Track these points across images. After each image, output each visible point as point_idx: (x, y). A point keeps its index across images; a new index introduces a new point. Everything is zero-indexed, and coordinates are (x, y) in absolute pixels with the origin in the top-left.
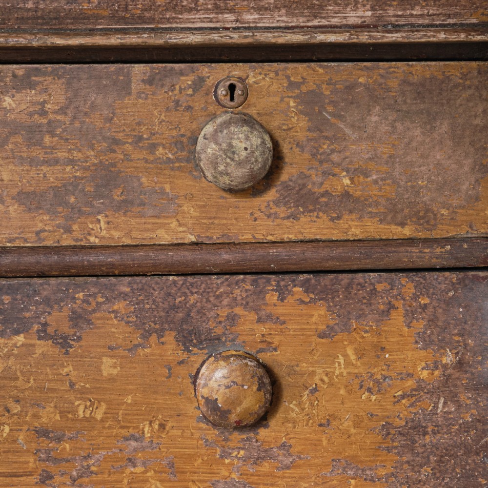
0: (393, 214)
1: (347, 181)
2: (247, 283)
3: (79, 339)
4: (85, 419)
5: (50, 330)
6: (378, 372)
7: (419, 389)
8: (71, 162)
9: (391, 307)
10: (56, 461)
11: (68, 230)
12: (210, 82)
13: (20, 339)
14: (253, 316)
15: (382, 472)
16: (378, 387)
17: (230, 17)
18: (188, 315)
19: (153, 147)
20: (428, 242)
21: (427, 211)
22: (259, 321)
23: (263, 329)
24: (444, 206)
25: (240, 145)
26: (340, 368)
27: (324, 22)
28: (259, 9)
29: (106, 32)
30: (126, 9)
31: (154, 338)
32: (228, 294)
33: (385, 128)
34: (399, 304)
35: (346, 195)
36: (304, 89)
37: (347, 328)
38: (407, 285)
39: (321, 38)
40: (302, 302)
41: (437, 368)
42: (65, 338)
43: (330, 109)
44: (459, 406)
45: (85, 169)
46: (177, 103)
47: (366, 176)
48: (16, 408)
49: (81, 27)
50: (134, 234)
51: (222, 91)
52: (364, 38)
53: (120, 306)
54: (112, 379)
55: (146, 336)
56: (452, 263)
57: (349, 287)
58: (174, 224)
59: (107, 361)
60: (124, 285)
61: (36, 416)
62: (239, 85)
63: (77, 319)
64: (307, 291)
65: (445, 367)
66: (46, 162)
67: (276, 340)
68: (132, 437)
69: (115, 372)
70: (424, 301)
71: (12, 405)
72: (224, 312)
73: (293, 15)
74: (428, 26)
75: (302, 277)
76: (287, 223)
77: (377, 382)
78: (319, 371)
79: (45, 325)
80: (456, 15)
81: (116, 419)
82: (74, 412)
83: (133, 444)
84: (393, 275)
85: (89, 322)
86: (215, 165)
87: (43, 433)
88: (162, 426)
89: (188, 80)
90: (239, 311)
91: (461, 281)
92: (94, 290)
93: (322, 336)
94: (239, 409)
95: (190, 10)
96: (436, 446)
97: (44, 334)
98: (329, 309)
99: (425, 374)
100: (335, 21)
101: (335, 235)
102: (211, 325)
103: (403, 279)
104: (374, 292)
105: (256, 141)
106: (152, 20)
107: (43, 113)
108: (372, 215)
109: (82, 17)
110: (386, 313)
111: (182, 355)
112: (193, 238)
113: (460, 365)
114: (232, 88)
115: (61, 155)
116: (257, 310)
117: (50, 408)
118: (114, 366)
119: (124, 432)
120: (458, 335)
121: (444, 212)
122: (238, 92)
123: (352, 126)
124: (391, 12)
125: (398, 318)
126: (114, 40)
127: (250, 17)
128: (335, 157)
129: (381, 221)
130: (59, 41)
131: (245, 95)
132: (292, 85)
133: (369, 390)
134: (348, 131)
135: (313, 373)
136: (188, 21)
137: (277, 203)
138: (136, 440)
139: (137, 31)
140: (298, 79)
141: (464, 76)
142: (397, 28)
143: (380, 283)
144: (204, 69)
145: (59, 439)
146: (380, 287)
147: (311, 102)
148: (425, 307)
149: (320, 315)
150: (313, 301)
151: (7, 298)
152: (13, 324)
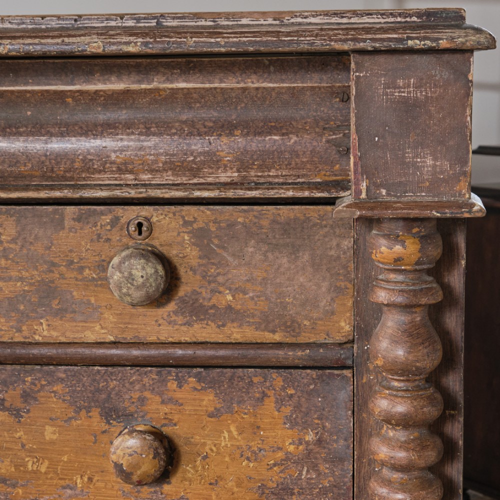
0: (266, 323)
1: (230, 298)
2: (153, 373)
3: (28, 411)
4: (33, 472)
5: (7, 404)
6: (255, 445)
7: (287, 459)
8: (21, 279)
9: (265, 395)
11: (19, 330)
12: (123, 220)
14: (158, 399)
16: (255, 456)
17: (130, 176)
18: (109, 396)
19: (81, 269)
21: (293, 322)
22: (163, 402)
23: (166, 409)
24: (307, 317)
25: (138, 273)
26: (225, 441)
27: (202, 181)
28: (151, 171)
29: (38, 188)
31: (83, 412)
32: (139, 381)
33: (258, 257)
34: (271, 393)
35: (229, 308)
36: (195, 226)
37: (230, 410)
38: (277, 378)
39: (197, 194)
40: (195, 389)
41: (301, 444)
42: (18, 411)
43: (216, 241)
44: (319, 474)
45: (31, 285)
46: (99, 236)
47: (245, 293)
49: (20, 183)
50: (68, 334)
51: (132, 228)
52: (230, 194)
53: (58, 388)
54: (52, 442)
55: (78, 410)
56: (311, 363)
57: (231, 379)
58: (98, 328)
59: (49, 429)
60: (61, 372)
62: (145, 223)
63: (27, 396)
64: (199, 381)
65: (308, 443)
66: (2, 279)
67: (176, 418)
68: (68, 487)
69: (55, 437)
70: (291, 391)
72: (136, 395)
73: (177, 175)
74: (283, 184)
75: (195, 370)
76: (184, 328)
77: (254, 452)
78: (209, 442)
79: (3, 400)
80: (303, 176)
81: (56, 473)
82: (25, 466)
83: (69, 491)
84: (266, 370)
85: (35, 399)
87: (2, 480)
88: (90, 479)
89: (107, 219)
90: (147, 394)
91: (319, 377)
92: (39, 375)
93: (211, 415)
94: (139, 472)
95: (100, 172)
97: (2, 407)
98: (216, 395)
99: (292, 448)
100: (210, 180)
101: (221, 338)
102: (127, 404)
103: (274, 374)
104: (251, 383)
105: (150, 270)
106: (72, 179)
108: (249, 324)
109: (21, 176)
110: (261, 400)
111: (105, 426)
112: (112, 339)
113: (320, 442)
114: (140, 225)
115: (14, 274)
116: (161, 394)
117: (7, 462)
118: (54, 433)
119: (62, 483)
120: (318, 418)
121: (307, 323)
122: (144, 228)
123: (233, 255)
124: (253, 173)
125: (270, 404)
126: (43, 195)
127: (145, 177)
128: (220, 279)
129: (257, 329)
130: (3, 195)
131: (151, 230)
132: (186, 223)
133: (248, 459)
134: (230, 259)
135: (204, 444)
136: (99, 179)
137: (175, 313)
138: (71, 489)
140: (191, 219)
141: (321, 218)
142: (258, 186)
143: (256, 376)
144: (119, 210)
145: (14, 486)
146: (256, 380)
147: (201, 236)
148: (291, 396)
149: (209, 400)
150: (203, 389)
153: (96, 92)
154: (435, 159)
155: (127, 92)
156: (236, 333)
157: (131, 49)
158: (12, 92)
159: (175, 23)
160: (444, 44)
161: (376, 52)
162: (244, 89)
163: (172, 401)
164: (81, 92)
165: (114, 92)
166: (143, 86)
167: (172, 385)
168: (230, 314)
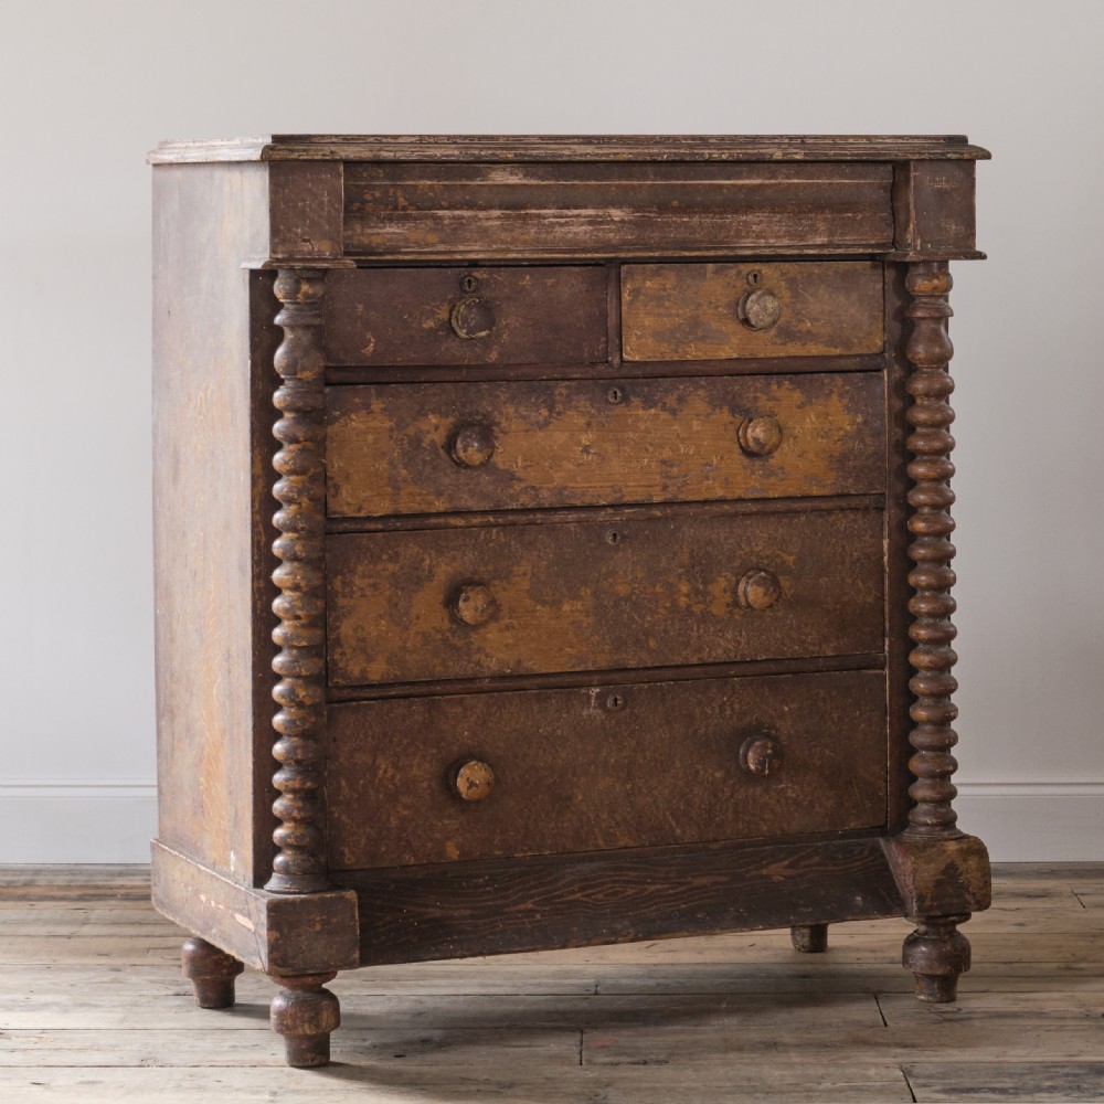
0: (831, 342)
1: (809, 325)
2: (762, 379)
3: (681, 411)
4: (684, 454)
5: (667, 406)
6: (826, 427)
7: (846, 436)
8: (678, 315)
9: (831, 391)
10: (671, 478)
11: (677, 352)
12: (744, 273)
13: (653, 411)
14: (765, 397)
15: (829, 482)
16: (826, 435)
17: (762, 241)
18: (734, 397)
19: (717, 307)
20: (848, 357)
21: (848, 340)
22: (769, 400)
23: (770, 404)
24: (855, 337)
25: (769, 305)
26: (808, 425)
27: (805, 244)
28: (777, 237)
29: (707, 249)
30: (716, 237)
31: (718, 409)
32: (753, 385)
33: (827, 296)
34: (835, 390)
35: (809, 332)
36: (789, 276)
37: (811, 403)
38: (839, 380)
39: (806, 252)
40: (788, 389)
41: (854, 424)
42: (675, 411)
43: (801, 286)
44: (865, 446)
45: (685, 319)
46: (728, 283)
47: (818, 321)
48: (651, 449)
49: (694, 246)
50: (709, 354)
51: (750, 278)
52: (826, 252)
53: (701, 392)
54: (698, 432)
55: (714, 408)
56: (860, 368)
57: (811, 381)
58: (727, 348)
59: (695, 422)
60: (703, 382)
61: (660, 453)
62: (759, 274)
63: (681, 400)
64: (791, 383)
65: (858, 424)
66: (666, 315)
67: (776, 410)
68: (707, 464)
69: (699, 428)
70: (847, 388)
71: (649, 447)
72: (751, 395)
73: (792, 240)
75: (789, 376)
76: (781, 347)
77: (826, 432)
78: (797, 426)
79: (664, 403)
80: (865, 239)
81: (699, 454)
82: (679, 450)
83: (708, 468)
84: (832, 374)
85: (686, 401)
86: (757, 316)
87: (664, 462)
88: (721, 458)
89: (734, 272)
90: (759, 394)
91: (865, 378)
92: (688, 384)
93: (799, 407)
94: (770, 444)
95: (745, 237)
96: (855, 467)
97: (664, 409)
98: (802, 393)
99: (848, 428)
100: (810, 243)
101: (804, 353)
102: (745, 402)
103: (837, 376)
104: (823, 383)
105: (776, 303)
106: (727, 243)
107: (665, 290)
108: (821, 342)
109: (696, 241)
110: (829, 395)
111: (731, 418)
112: (736, 356)
113: (865, 422)
114: (755, 276)
115: (673, 311)
116: (767, 394)
117: (667, 449)
118: (698, 425)
119: (704, 462)
120: (865, 406)
121: (855, 341)
122: (758, 277)
123: (812, 296)
124: (836, 238)
125: (835, 397)
126: (712, 253)
127: (772, 241)
128: (803, 312)
129: (826, 345)
130: (687, 254)
131: (763, 279)
132: (782, 274)
133: (822, 437)
134: (810, 298)
135: (794, 428)
137: (776, 337)
138: (710, 465)
139: (721, 249)
140: (786, 271)
141: (864, 269)
142: (839, 246)
143: (826, 379)
144: (742, 267)
145: (672, 465)
146: (826, 381)
147: (792, 283)
148: (848, 391)
149: (797, 396)
150: (794, 389)
151: (646, 389)
152: (649, 403)
153: (743, 185)
154: (957, 225)
155: (760, 185)
156: (815, 349)
157: (798, 157)
158: (690, 185)
159: (812, 141)
161: (931, 160)
162: (830, 184)
163: (774, 398)
164: (733, 185)
165: (754, 185)
166: (772, 181)
167: (774, 387)
168: (810, 336)
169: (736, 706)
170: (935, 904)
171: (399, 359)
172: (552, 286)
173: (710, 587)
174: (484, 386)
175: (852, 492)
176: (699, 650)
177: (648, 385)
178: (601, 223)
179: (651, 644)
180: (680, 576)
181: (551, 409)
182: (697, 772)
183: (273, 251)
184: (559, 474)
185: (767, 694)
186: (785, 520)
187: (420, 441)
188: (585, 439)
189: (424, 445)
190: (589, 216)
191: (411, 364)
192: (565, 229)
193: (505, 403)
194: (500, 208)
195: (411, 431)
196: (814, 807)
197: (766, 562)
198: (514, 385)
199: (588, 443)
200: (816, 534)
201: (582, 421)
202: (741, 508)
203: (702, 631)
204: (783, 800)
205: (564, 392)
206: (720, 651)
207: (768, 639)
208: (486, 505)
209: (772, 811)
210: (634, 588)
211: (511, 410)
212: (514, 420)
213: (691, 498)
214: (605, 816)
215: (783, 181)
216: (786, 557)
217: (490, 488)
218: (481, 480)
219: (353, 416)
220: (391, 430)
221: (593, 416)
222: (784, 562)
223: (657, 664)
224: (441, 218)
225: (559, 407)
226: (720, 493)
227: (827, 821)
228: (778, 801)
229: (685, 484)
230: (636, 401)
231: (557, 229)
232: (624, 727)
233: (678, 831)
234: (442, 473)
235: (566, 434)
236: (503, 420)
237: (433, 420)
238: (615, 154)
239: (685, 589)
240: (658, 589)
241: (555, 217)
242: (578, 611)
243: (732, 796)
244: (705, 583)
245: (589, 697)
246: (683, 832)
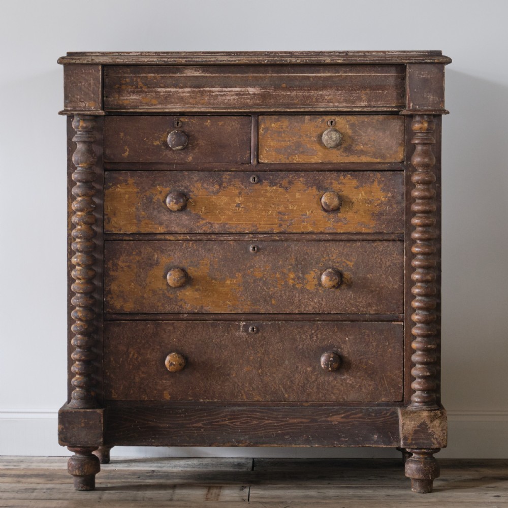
0: (374, 156)
1: (362, 147)
2: (335, 174)
3: (290, 188)
4: (291, 210)
5: (283, 185)
6: (371, 198)
7: (382, 203)
8: (289, 141)
9: (374, 180)
10: (283, 221)
11: (288, 159)
12: (326, 121)
13: (275, 188)
14: (337, 182)
15: (372, 226)
17: (331, 104)
18: (319, 182)
19: (311, 137)
20: (384, 163)
21: (384, 155)
22: (338, 184)
23: (339, 186)
24: (388, 153)
25: (334, 136)
26: (360, 197)
27: (355, 105)
28: (339, 102)
29: (300, 108)
30: (305, 102)
31: (310, 188)
32: (330, 176)
33: (372, 133)
34: (376, 180)
35: (362, 151)
36: (351, 122)
37: (362, 187)
38: (378, 175)
39: (354, 109)
40: (350, 179)
41: (386, 197)
42: (287, 188)
43: (358, 128)
44: (393, 208)
45: (293, 143)
46: (317, 126)
47: (367, 145)
48: (273, 206)
49: (293, 106)
50: (305, 160)
51: (329, 123)
52: (365, 110)
53: (301, 179)
54: (298, 199)
55: (308, 187)
56: (390, 169)
57: (363, 175)
58: (316, 157)
59: (297, 194)
60: (302, 174)
61: (278, 208)
62: (333, 121)
63: (290, 182)
64: (351, 176)
65: (389, 197)
66: (282, 141)
67: (343, 189)
69: (299, 197)
70: (383, 179)
71: (272, 205)
72: (329, 181)
73: (347, 104)
74: (382, 107)
75: (350, 172)
76: (346, 158)
77: (370, 201)
78: (354, 198)
79: (281, 184)
80: (389, 104)
81: (300, 210)
82: (289, 208)
83: (304, 216)
84: (374, 172)
85: (293, 183)
86: (328, 142)
87: (280, 213)
88: (312, 212)
89: (320, 120)
90: (333, 181)
91: (393, 174)
92: (294, 175)
93: (355, 188)
94: (333, 205)
95: (321, 102)
96: (386, 219)
97: (281, 186)
98: (357, 181)
99: (383, 199)
100: (358, 105)
101: (359, 161)
102: (325, 184)
103: (377, 173)
104: (369, 176)
105: (338, 135)
106: (312, 105)
107: (282, 128)
108: (368, 156)
109: (294, 104)
110: (373, 182)
111: (317, 193)
112: (321, 161)
113: (393, 197)
114: (332, 122)
115: (287, 139)
116: (338, 181)
117: (282, 206)
118: (299, 195)
119: (302, 213)
120: (393, 188)
121: (388, 155)
122: (333, 123)
123: (364, 132)
124: (372, 103)
125: (376, 183)
126: (302, 110)
127: (337, 104)
128: (359, 140)
129: (371, 158)
130: (288, 110)
131: (336, 124)
133: (368, 203)
134: (362, 133)
136: (321, 105)
137: (343, 152)
138: (305, 215)
139: (308, 108)
140: (349, 120)
142: (374, 107)
143: (371, 174)
144: (324, 117)
145: (284, 215)
146: (371, 175)
147: (352, 126)
148: (383, 181)
149: (355, 182)
150: (353, 179)
151: (271, 177)
152: (273, 184)
153: (321, 76)
154: (433, 96)
155: (331, 76)
156: (364, 159)
158: (292, 76)
159: (352, 54)
160: (436, 61)
161: (416, 63)
162: (370, 76)
163: (341, 183)
164: (315, 76)
165: (327, 76)
166: (337, 75)
167: (342, 177)
168: (362, 152)
169: (319, 336)
170: (414, 442)
171: (141, 159)
172: (221, 125)
173: (306, 276)
174: (186, 173)
175: (385, 232)
176: (299, 306)
177: (273, 175)
178: (243, 95)
179: (273, 302)
180: (289, 270)
181: (220, 185)
182: (297, 367)
183: (66, 106)
184: (224, 217)
185: (336, 330)
186: (348, 244)
187: (152, 199)
188: (238, 200)
189: (154, 200)
190: (237, 91)
191: (147, 162)
192: (224, 98)
193: (197, 181)
194: (190, 87)
195: (148, 194)
196: (361, 389)
197: (337, 265)
198: (201, 173)
199: (239, 202)
200: (366, 252)
201: (237, 192)
202: (323, 237)
203: (301, 297)
204: (344, 384)
205: (228, 177)
206: (310, 308)
207: (337, 303)
208: (184, 230)
209: (338, 389)
210: (265, 274)
211: (200, 185)
212: (201, 190)
213: (294, 231)
214: (247, 385)
215: (343, 74)
216: (348, 263)
217: (187, 222)
218: (183, 219)
219: (119, 186)
220: (138, 193)
221: (242, 189)
222: (347, 265)
223: (275, 312)
224: (159, 92)
225: (225, 184)
226: (310, 229)
227: (369, 396)
228: (342, 384)
229: (291, 224)
230: (266, 182)
231: (219, 97)
232: (258, 342)
233: (286, 395)
234: (163, 214)
235: (228, 197)
236: (195, 190)
237: (159, 189)
238: (239, 60)
239: (292, 276)
240: (278, 275)
241: (219, 92)
242: (234, 284)
243: (316, 380)
244: (303, 273)
245: (239, 326)
246: (289, 396)
